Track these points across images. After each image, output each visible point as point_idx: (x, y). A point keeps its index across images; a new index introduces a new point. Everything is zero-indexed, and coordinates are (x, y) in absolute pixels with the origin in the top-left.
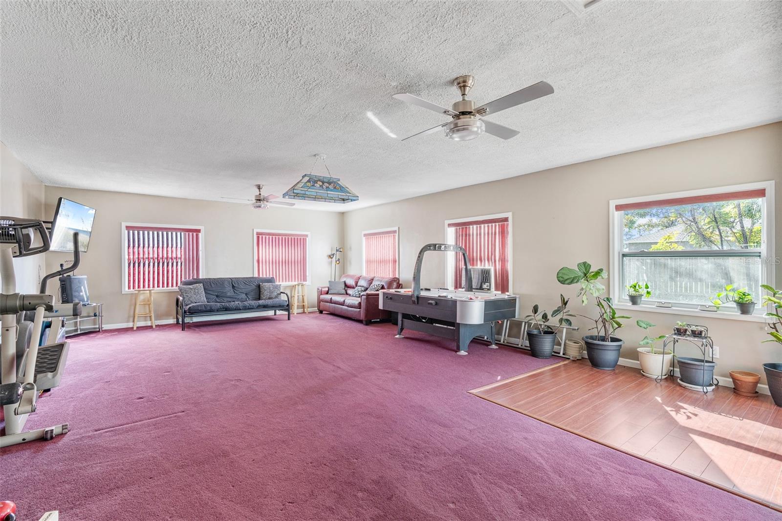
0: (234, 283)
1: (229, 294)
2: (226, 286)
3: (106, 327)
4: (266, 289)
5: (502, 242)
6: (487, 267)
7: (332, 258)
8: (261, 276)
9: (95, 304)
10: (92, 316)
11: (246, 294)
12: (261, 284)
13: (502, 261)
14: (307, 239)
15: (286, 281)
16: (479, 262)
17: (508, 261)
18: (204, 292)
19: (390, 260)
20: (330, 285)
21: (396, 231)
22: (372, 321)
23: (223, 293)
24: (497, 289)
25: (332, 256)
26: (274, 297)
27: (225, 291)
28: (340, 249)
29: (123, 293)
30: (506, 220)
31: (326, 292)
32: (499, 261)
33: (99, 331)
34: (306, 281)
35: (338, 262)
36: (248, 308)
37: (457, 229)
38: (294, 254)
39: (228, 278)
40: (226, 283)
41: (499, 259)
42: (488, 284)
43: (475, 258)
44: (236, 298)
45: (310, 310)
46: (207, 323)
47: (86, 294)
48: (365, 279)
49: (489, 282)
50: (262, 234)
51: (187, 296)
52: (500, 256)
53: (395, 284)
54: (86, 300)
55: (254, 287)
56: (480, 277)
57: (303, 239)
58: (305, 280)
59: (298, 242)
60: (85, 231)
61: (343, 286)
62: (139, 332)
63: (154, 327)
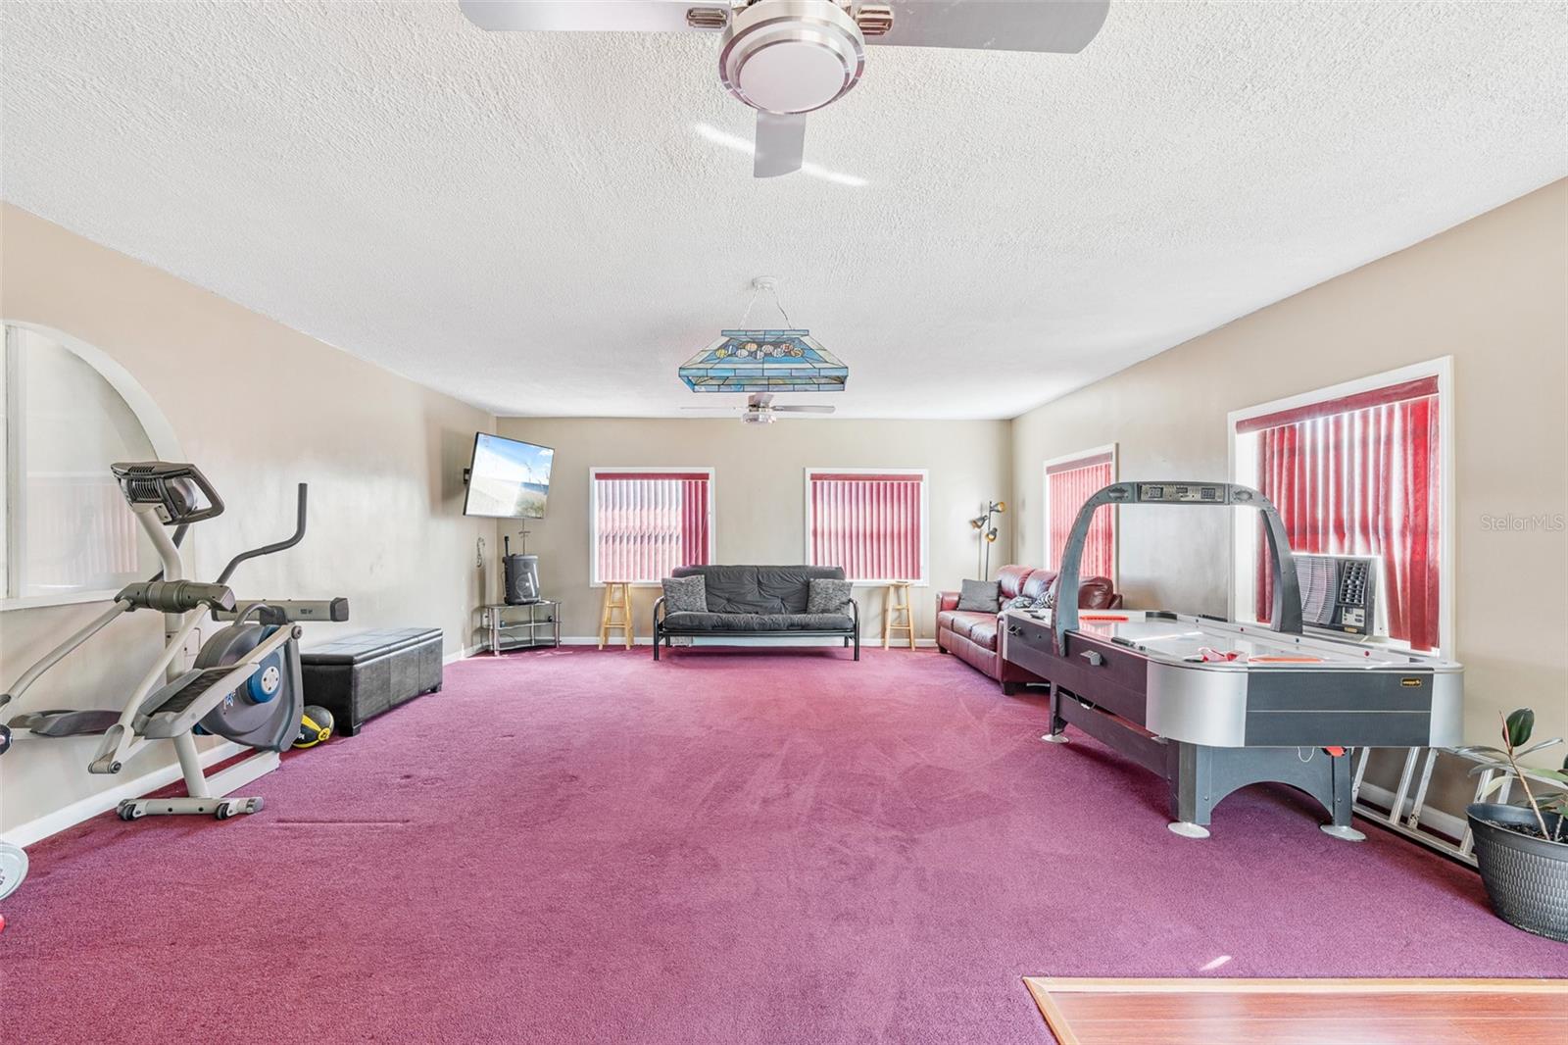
0: (762, 577)
1: (749, 598)
2: (746, 582)
3: (565, 640)
4: (819, 591)
5: (1416, 466)
6: (1360, 553)
7: (979, 527)
8: (820, 564)
9: (548, 602)
10: (544, 622)
11: (782, 599)
12: (812, 580)
13: (1415, 535)
14: (922, 484)
15: (873, 577)
16: (1332, 538)
17: (1436, 535)
18: (703, 591)
19: (1100, 532)
20: (965, 589)
21: (1111, 453)
22: (1028, 685)
23: (739, 594)
24: (1396, 633)
25: (979, 524)
26: (832, 608)
27: (743, 591)
28: (997, 505)
29: (591, 586)
30: (1429, 385)
31: (953, 606)
32: (1403, 535)
33: (555, 647)
34: (919, 578)
35: (991, 537)
36: (768, 627)
37: (1264, 437)
38: (892, 517)
39: (752, 566)
40: (747, 577)
41: (1405, 526)
42: (1362, 612)
43: (1320, 524)
44: (761, 606)
45: (918, 642)
46: (715, 651)
47: (535, 587)
48: (1040, 575)
49: (1364, 608)
50: (821, 477)
51: (673, 597)
52: (1406, 517)
53: (1098, 597)
54: (534, 595)
55: (799, 586)
56: (1334, 587)
57: (913, 485)
58: (916, 574)
59: (900, 490)
60: (536, 485)
61: (994, 592)
62: (607, 654)
63: (628, 648)
